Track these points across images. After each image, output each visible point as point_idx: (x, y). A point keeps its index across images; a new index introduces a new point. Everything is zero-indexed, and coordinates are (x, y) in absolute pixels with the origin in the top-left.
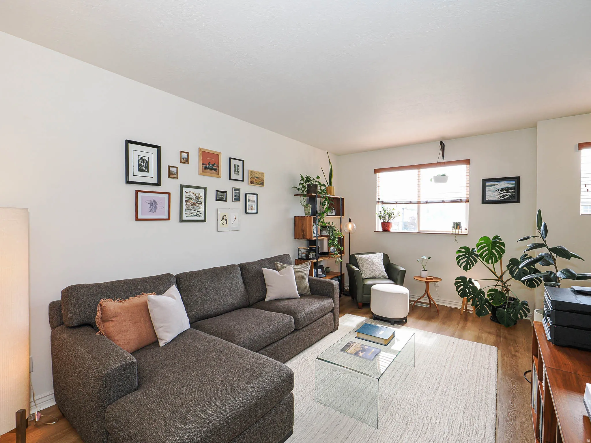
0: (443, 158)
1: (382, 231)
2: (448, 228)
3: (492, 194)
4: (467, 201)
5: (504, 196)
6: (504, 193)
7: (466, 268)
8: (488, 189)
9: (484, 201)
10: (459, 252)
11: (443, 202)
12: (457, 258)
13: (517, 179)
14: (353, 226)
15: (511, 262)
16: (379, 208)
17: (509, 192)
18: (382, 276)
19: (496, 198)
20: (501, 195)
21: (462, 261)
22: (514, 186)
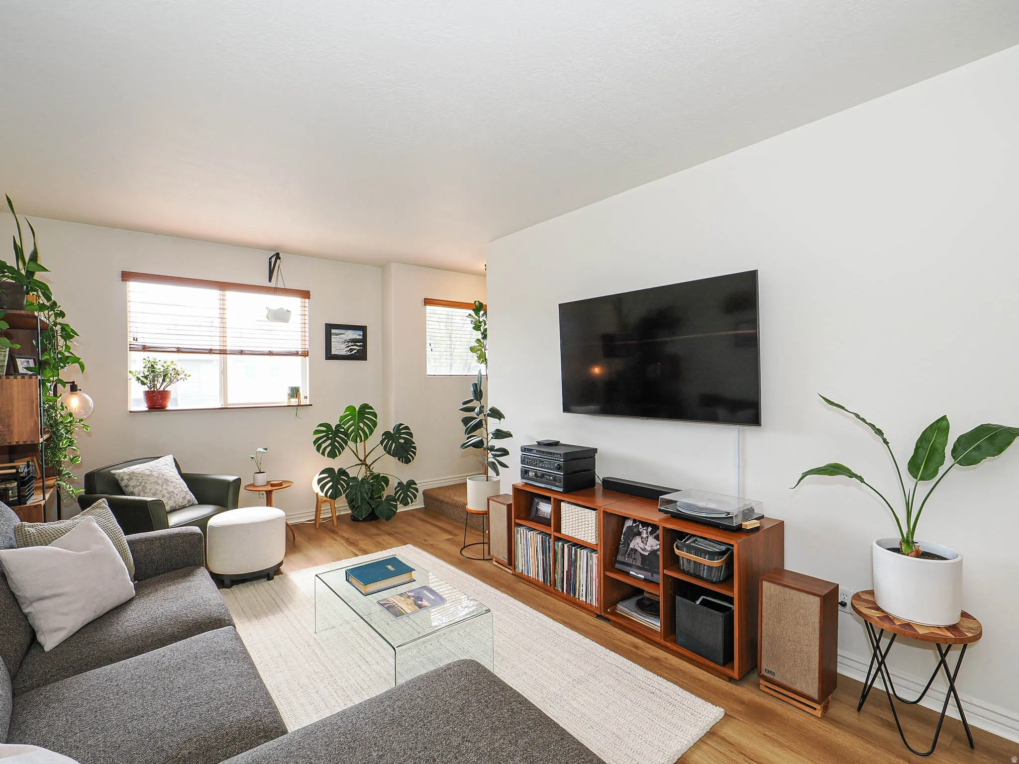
0: (270, 280)
1: (147, 409)
2: (283, 398)
3: (339, 348)
4: (305, 354)
5: (351, 350)
6: (352, 345)
7: (332, 455)
8: (334, 339)
9: (330, 356)
10: (317, 432)
11: (271, 353)
12: (315, 442)
13: (363, 329)
15: (384, 437)
17: (357, 346)
19: (343, 352)
20: (348, 349)
21: (324, 446)
22: (362, 338)
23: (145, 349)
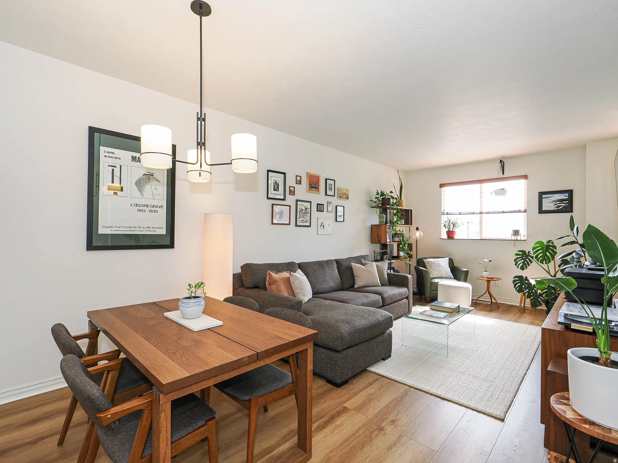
0: (503, 174)
1: (447, 238)
2: (508, 235)
3: (548, 205)
4: (525, 211)
5: (558, 207)
6: (559, 204)
7: (522, 268)
8: (544, 201)
9: (541, 211)
10: (517, 254)
11: (504, 212)
12: (515, 260)
13: (570, 192)
14: (420, 234)
15: (562, 262)
16: (444, 218)
17: (564, 203)
18: (448, 276)
19: (552, 209)
20: (556, 206)
21: (519, 262)
22: (567, 198)
23: (447, 214)
